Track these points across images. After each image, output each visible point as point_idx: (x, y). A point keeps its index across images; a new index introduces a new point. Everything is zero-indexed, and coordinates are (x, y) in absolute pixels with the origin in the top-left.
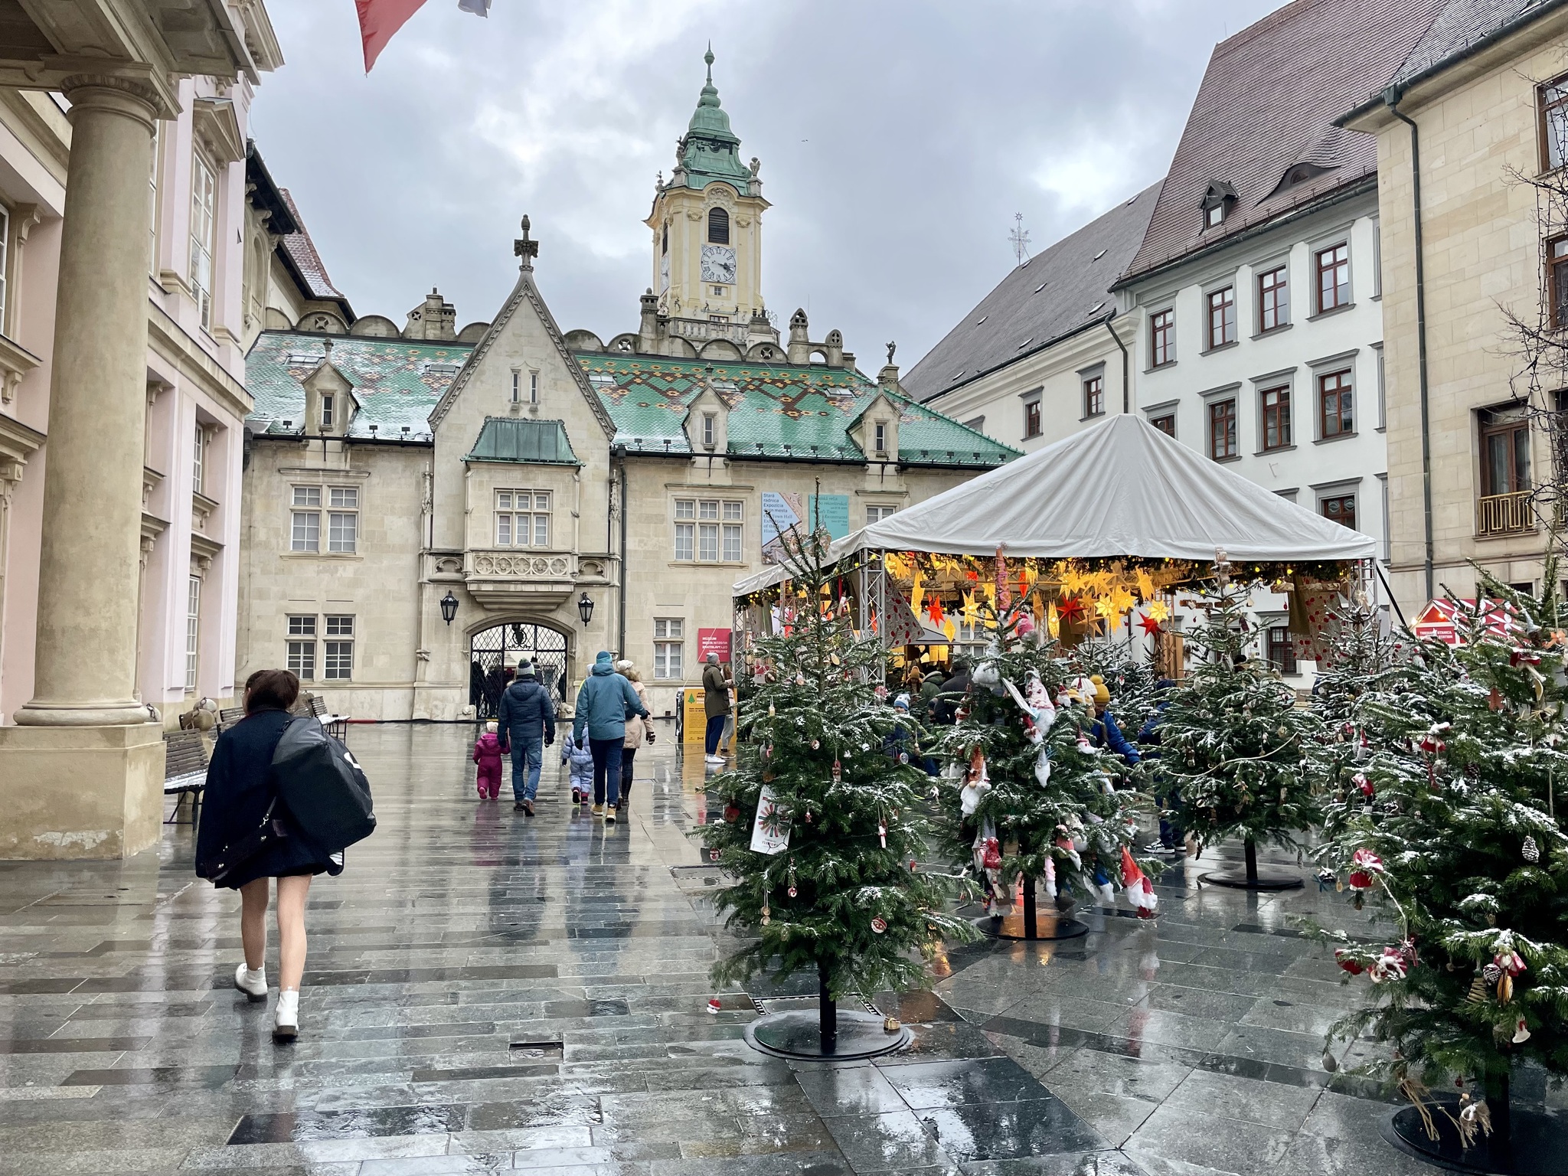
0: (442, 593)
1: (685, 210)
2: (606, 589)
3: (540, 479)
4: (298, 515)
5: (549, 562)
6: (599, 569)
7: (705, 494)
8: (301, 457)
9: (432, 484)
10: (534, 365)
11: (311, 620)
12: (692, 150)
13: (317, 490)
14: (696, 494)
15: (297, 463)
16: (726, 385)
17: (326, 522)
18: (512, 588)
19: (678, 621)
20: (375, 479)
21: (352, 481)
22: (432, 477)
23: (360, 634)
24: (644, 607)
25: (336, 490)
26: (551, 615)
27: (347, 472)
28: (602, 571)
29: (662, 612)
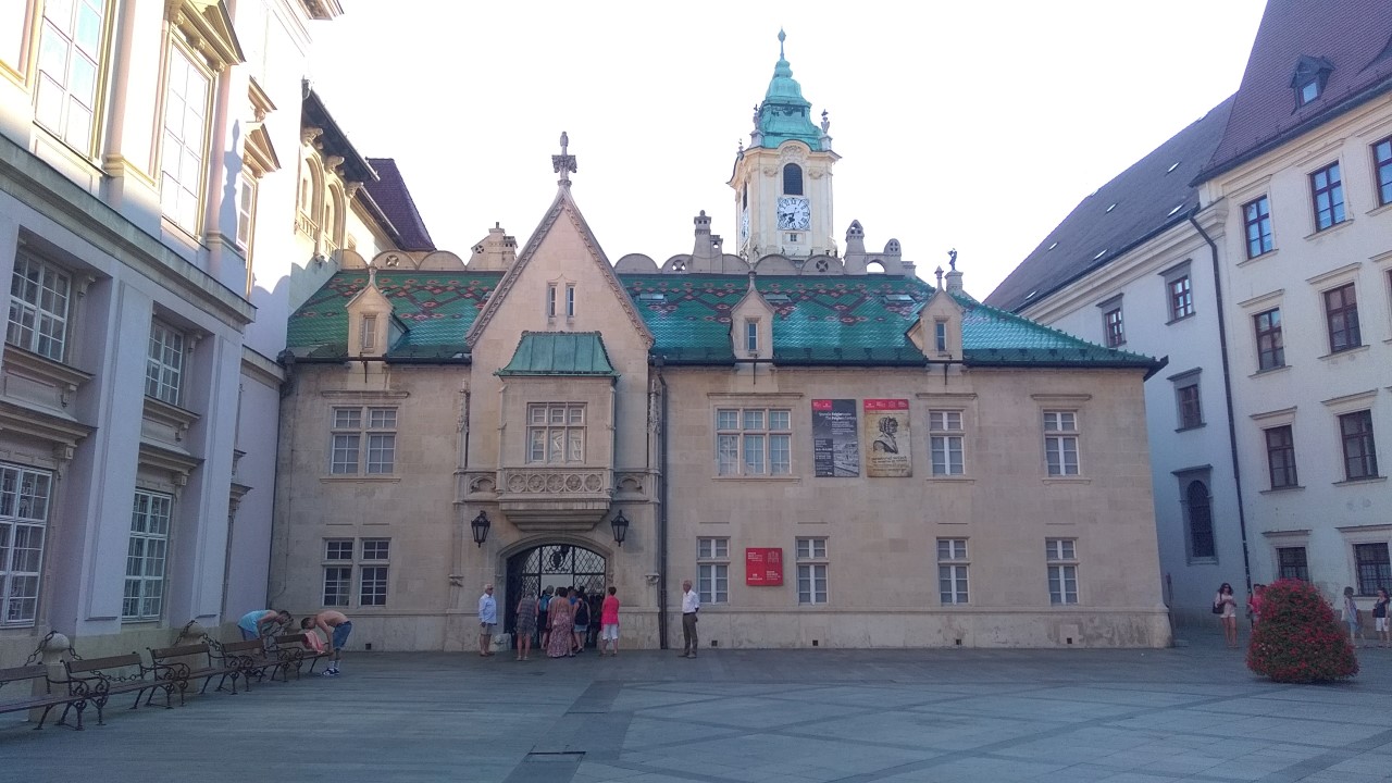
0: (475, 513)
1: (762, 168)
2: (646, 506)
3: (575, 391)
4: (339, 437)
5: (583, 479)
6: (638, 486)
7: (751, 402)
8: (344, 380)
9: (468, 401)
10: (570, 278)
11: (348, 545)
12: (768, 115)
13: (357, 411)
14: (740, 403)
15: (338, 385)
16: (780, 297)
17: (364, 444)
18: (546, 506)
19: (722, 541)
20: (413, 400)
21: (392, 401)
22: (468, 395)
23: (395, 560)
24: (688, 523)
25: (376, 411)
26: (589, 535)
27: (386, 393)
28: (641, 488)
29: (706, 531)
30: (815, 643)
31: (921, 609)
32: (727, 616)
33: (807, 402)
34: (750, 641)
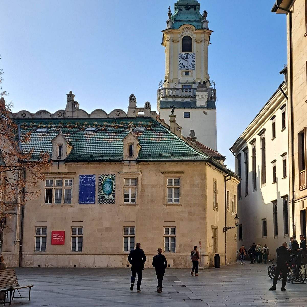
1: (171, 39)
7: (58, 176)
14: (53, 176)
19: (45, 228)
24: (32, 222)
28: (14, 209)
29: (39, 225)
30: (75, 266)
31: (115, 253)
32: (44, 256)
33: (78, 175)
34: (51, 265)
